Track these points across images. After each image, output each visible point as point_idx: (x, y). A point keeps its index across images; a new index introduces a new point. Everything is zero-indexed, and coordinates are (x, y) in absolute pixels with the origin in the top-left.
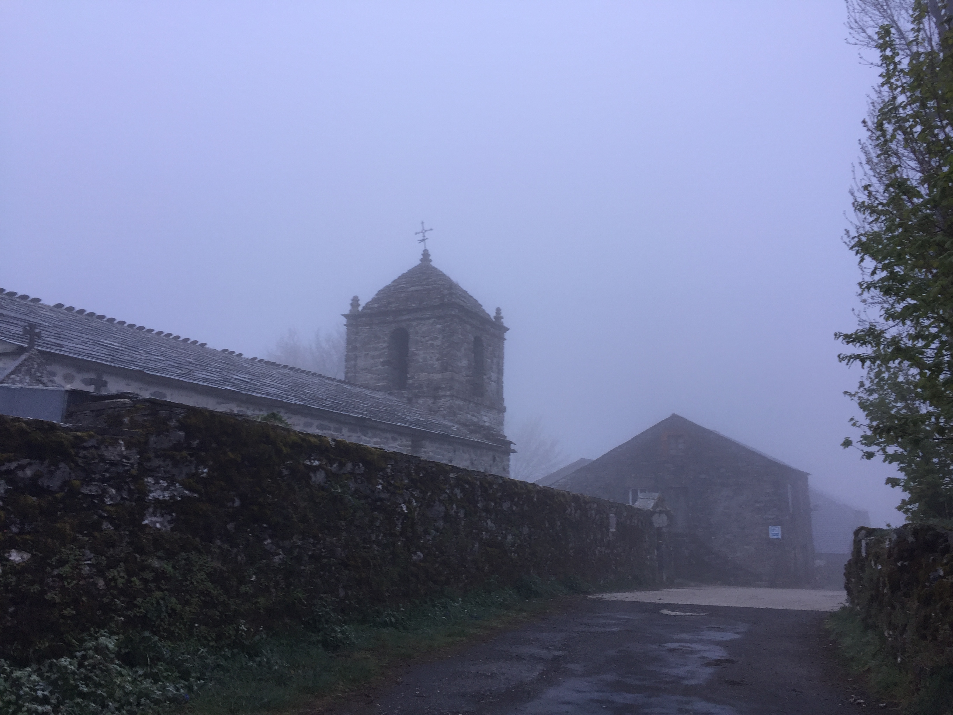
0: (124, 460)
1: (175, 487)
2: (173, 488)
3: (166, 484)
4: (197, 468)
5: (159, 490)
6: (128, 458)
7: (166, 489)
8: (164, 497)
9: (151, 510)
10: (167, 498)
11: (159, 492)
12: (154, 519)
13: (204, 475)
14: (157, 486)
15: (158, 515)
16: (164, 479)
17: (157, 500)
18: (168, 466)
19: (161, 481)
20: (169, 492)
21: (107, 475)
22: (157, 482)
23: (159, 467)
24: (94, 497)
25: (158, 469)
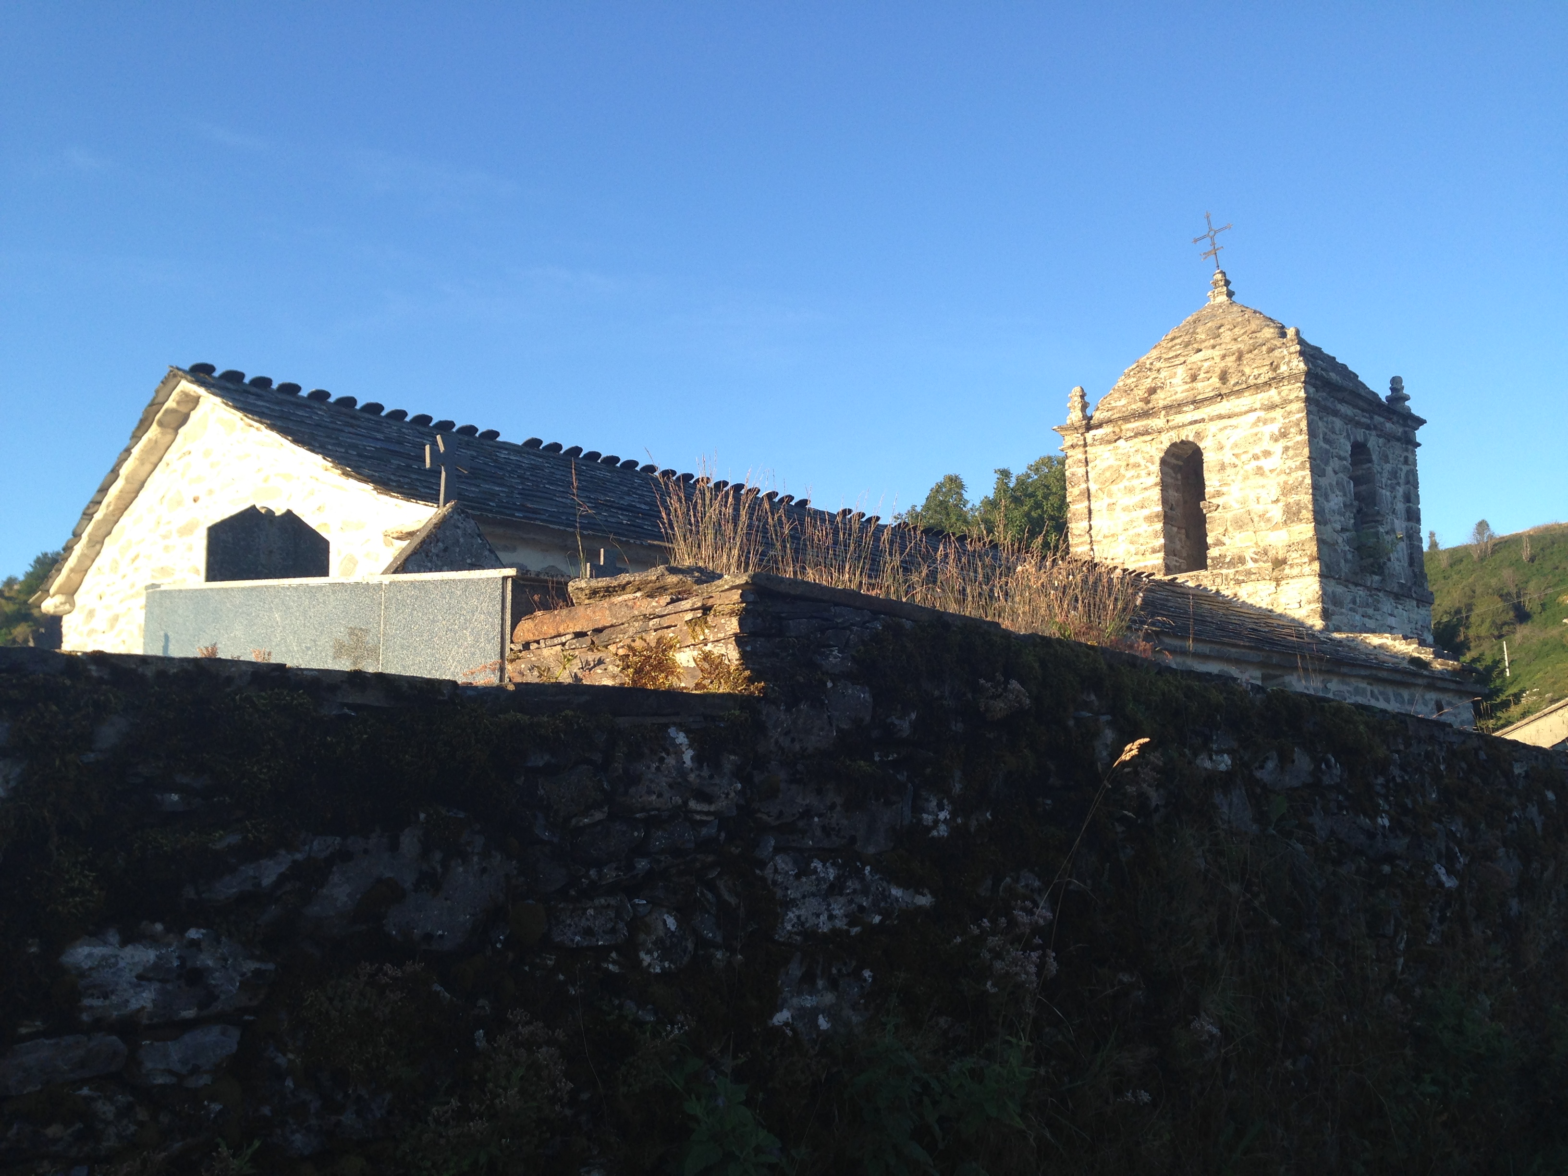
0: (692, 804)
1: (862, 879)
2: (852, 885)
3: (832, 874)
4: (918, 809)
5: (813, 895)
6: (707, 798)
7: (835, 889)
8: (831, 917)
9: (796, 970)
10: (841, 924)
11: (813, 904)
12: (809, 1001)
13: (942, 831)
14: (807, 884)
15: (820, 983)
16: (825, 855)
17: (810, 934)
18: (832, 807)
19: (817, 864)
20: (842, 900)
21: (642, 864)
22: (804, 871)
23: (807, 813)
24: (602, 953)
25: (801, 824)
